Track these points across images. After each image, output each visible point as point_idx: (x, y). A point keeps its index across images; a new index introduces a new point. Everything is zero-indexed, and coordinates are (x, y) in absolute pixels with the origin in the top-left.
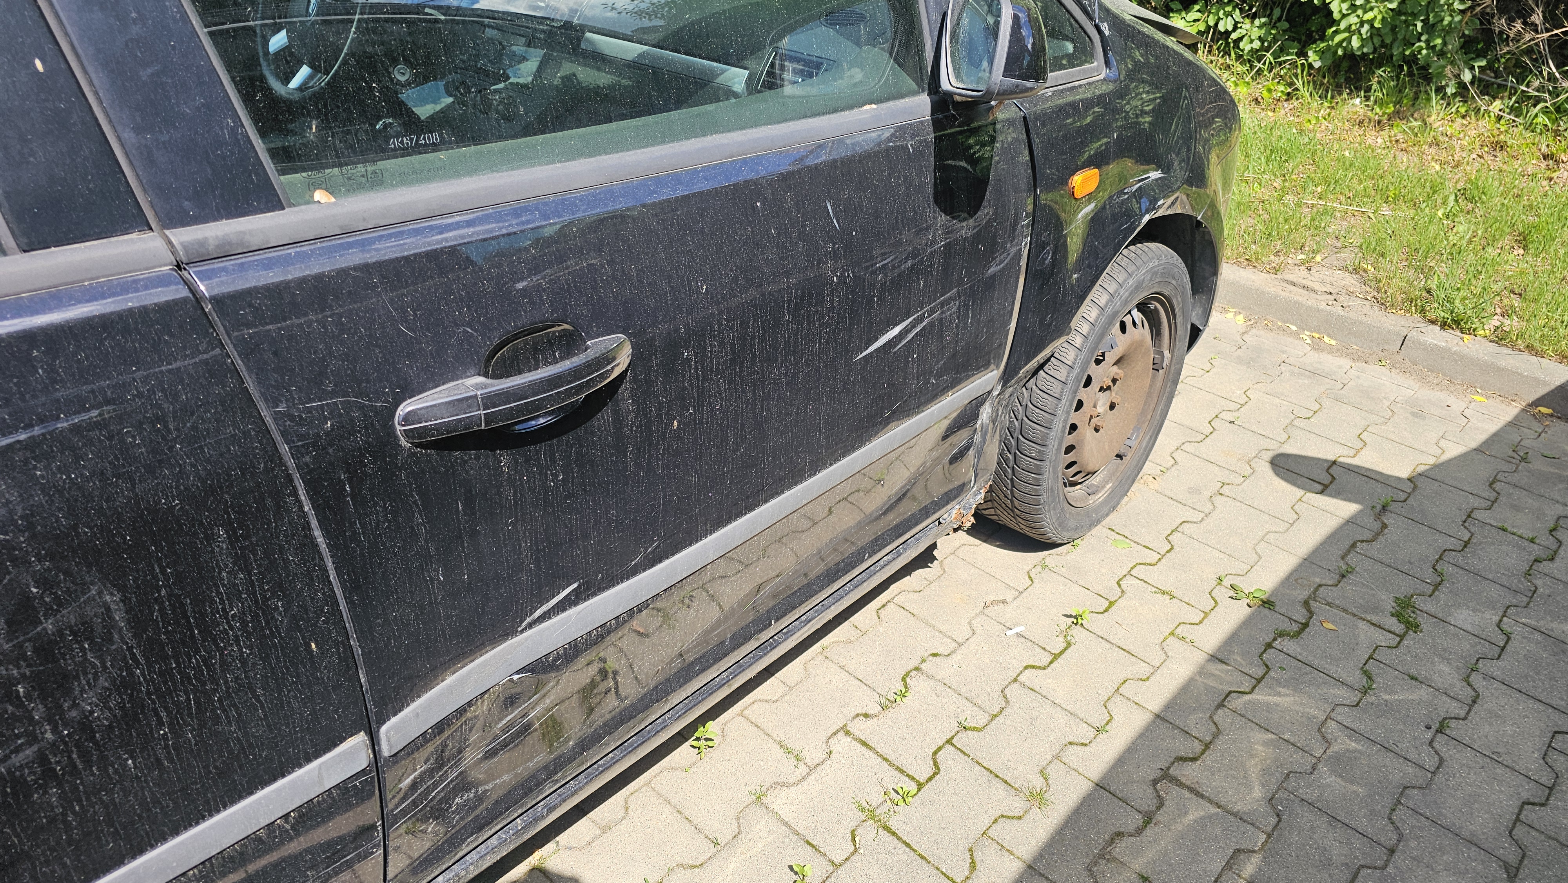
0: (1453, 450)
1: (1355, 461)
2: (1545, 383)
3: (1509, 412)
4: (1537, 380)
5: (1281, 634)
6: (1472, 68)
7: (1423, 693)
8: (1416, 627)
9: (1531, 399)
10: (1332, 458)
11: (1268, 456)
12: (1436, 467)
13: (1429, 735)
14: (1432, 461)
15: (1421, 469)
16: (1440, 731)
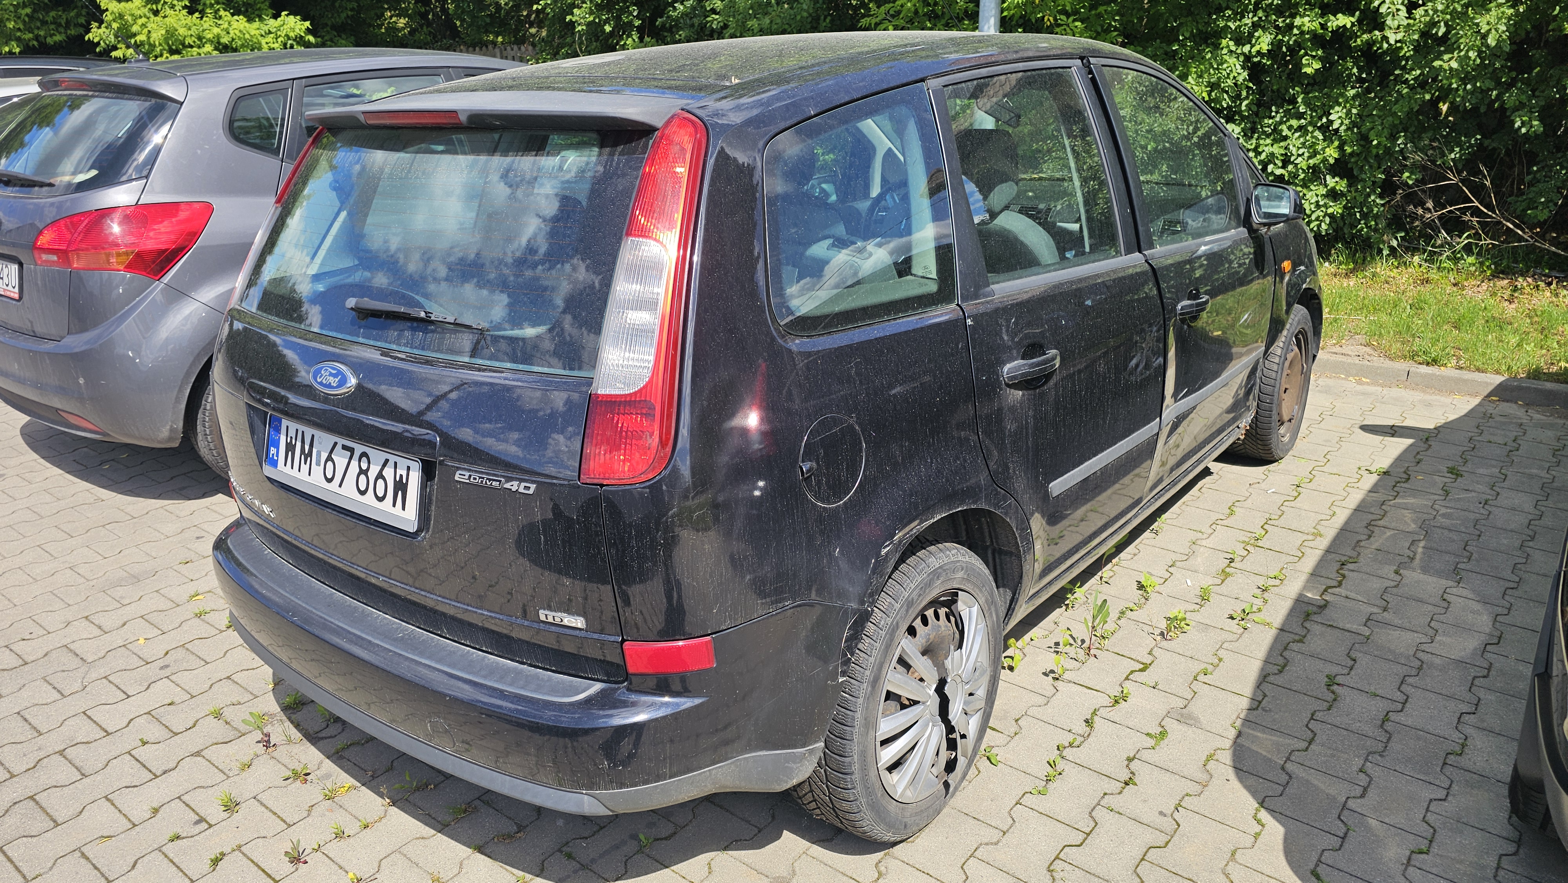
0: (1452, 417)
1: (1404, 424)
2: (1491, 384)
3: (1476, 401)
4: (1486, 383)
5: (1399, 482)
6: (1396, 238)
7: (1474, 494)
8: (1461, 476)
9: (1485, 394)
10: (1391, 424)
11: (1358, 426)
12: (1446, 423)
13: (1481, 505)
14: (1444, 421)
15: (1439, 425)
16: (1485, 504)
